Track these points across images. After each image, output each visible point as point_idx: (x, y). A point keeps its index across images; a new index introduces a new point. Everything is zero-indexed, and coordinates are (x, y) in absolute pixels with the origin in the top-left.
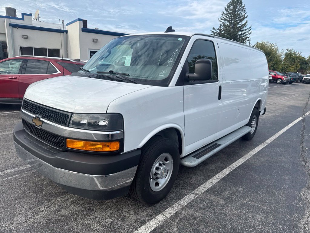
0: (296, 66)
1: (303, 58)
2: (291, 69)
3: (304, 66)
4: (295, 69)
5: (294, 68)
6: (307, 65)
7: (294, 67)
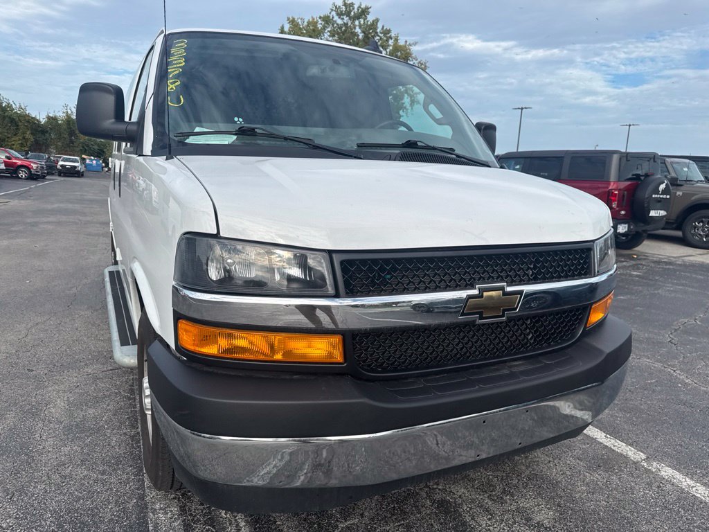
0: (24, 138)
1: (33, 118)
2: (13, 145)
3: (41, 138)
4: (22, 144)
5: (20, 142)
6: (47, 135)
7: (19, 140)
